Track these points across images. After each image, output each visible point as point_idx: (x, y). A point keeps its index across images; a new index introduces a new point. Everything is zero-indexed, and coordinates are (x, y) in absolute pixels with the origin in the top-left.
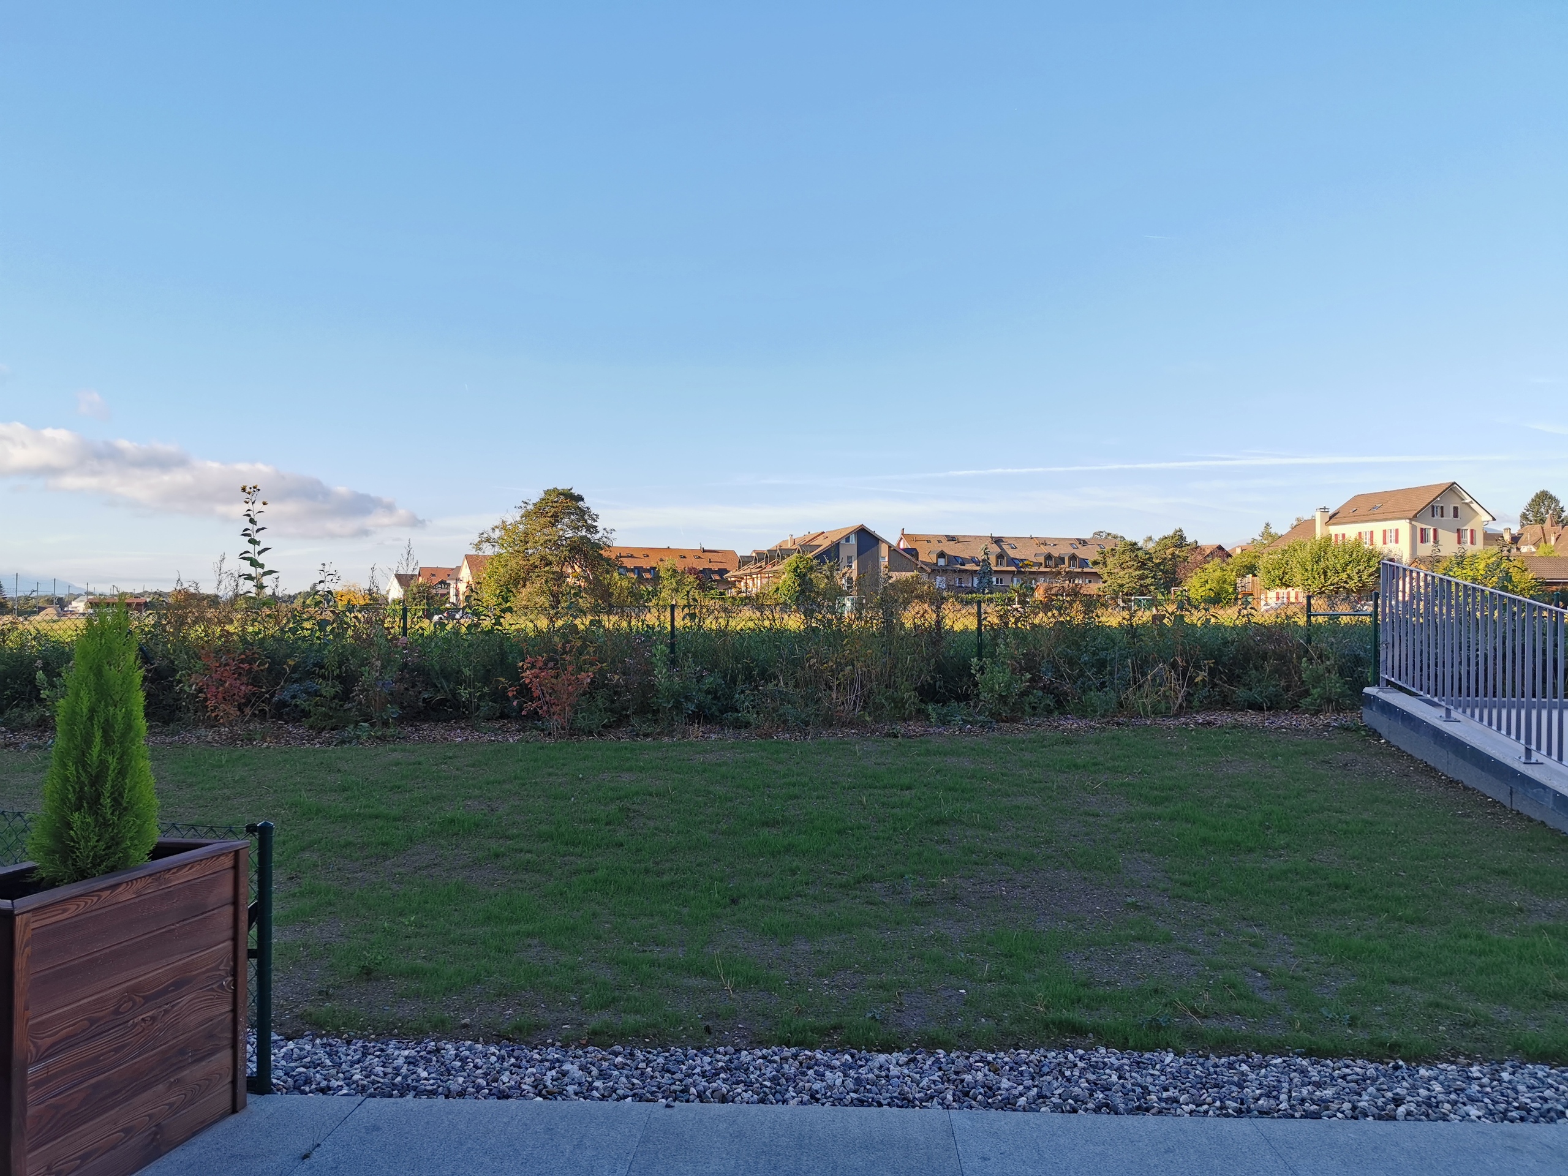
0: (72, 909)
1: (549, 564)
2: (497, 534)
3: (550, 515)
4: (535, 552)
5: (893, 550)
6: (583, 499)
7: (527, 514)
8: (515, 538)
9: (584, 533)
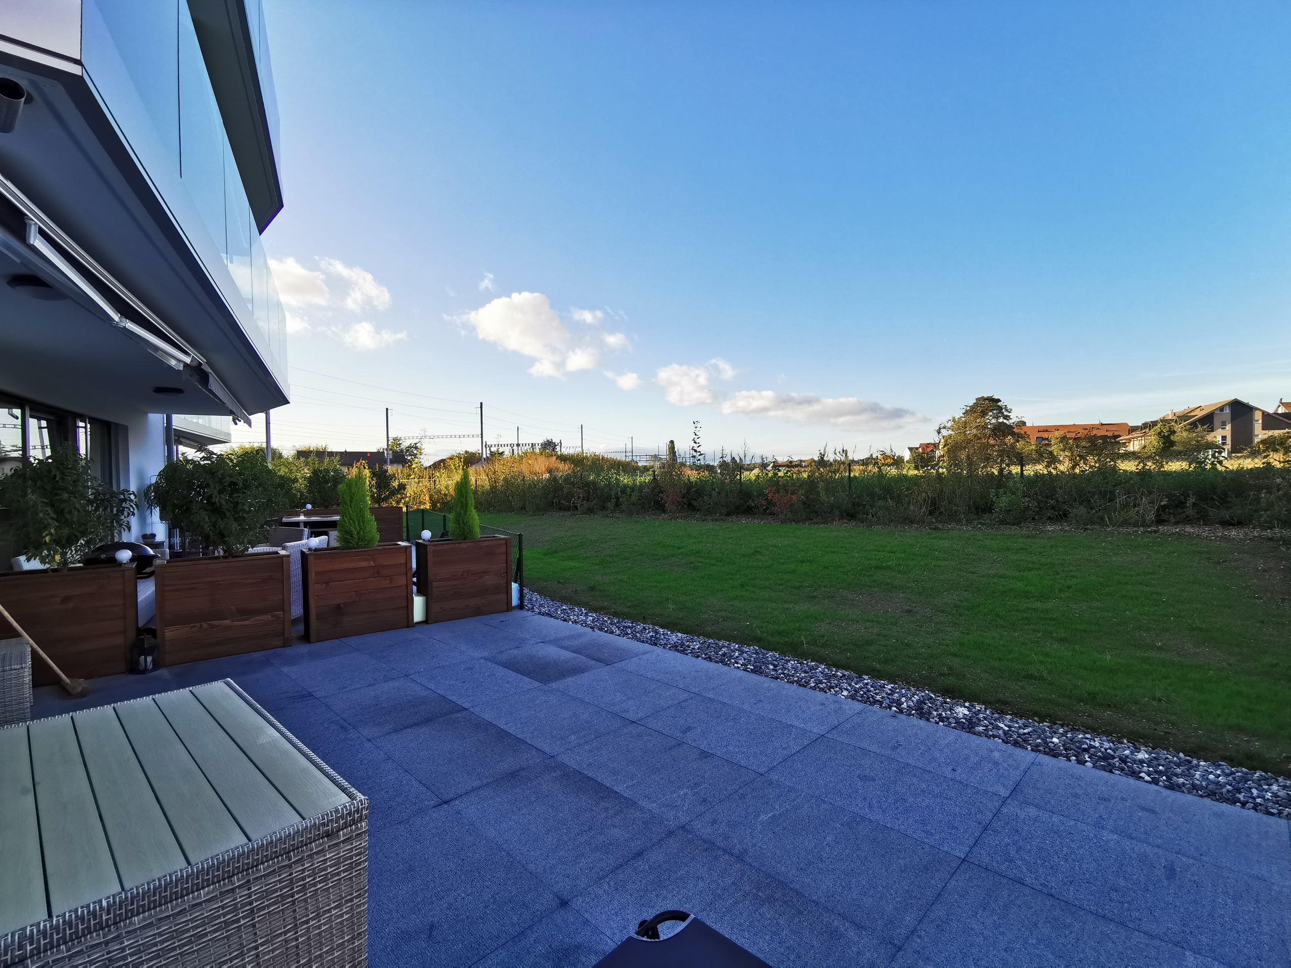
1: (980, 438)
2: (949, 425)
3: (979, 411)
4: (972, 432)
5: (1265, 415)
6: (1000, 401)
7: (966, 412)
8: (960, 426)
9: (1001, 420)
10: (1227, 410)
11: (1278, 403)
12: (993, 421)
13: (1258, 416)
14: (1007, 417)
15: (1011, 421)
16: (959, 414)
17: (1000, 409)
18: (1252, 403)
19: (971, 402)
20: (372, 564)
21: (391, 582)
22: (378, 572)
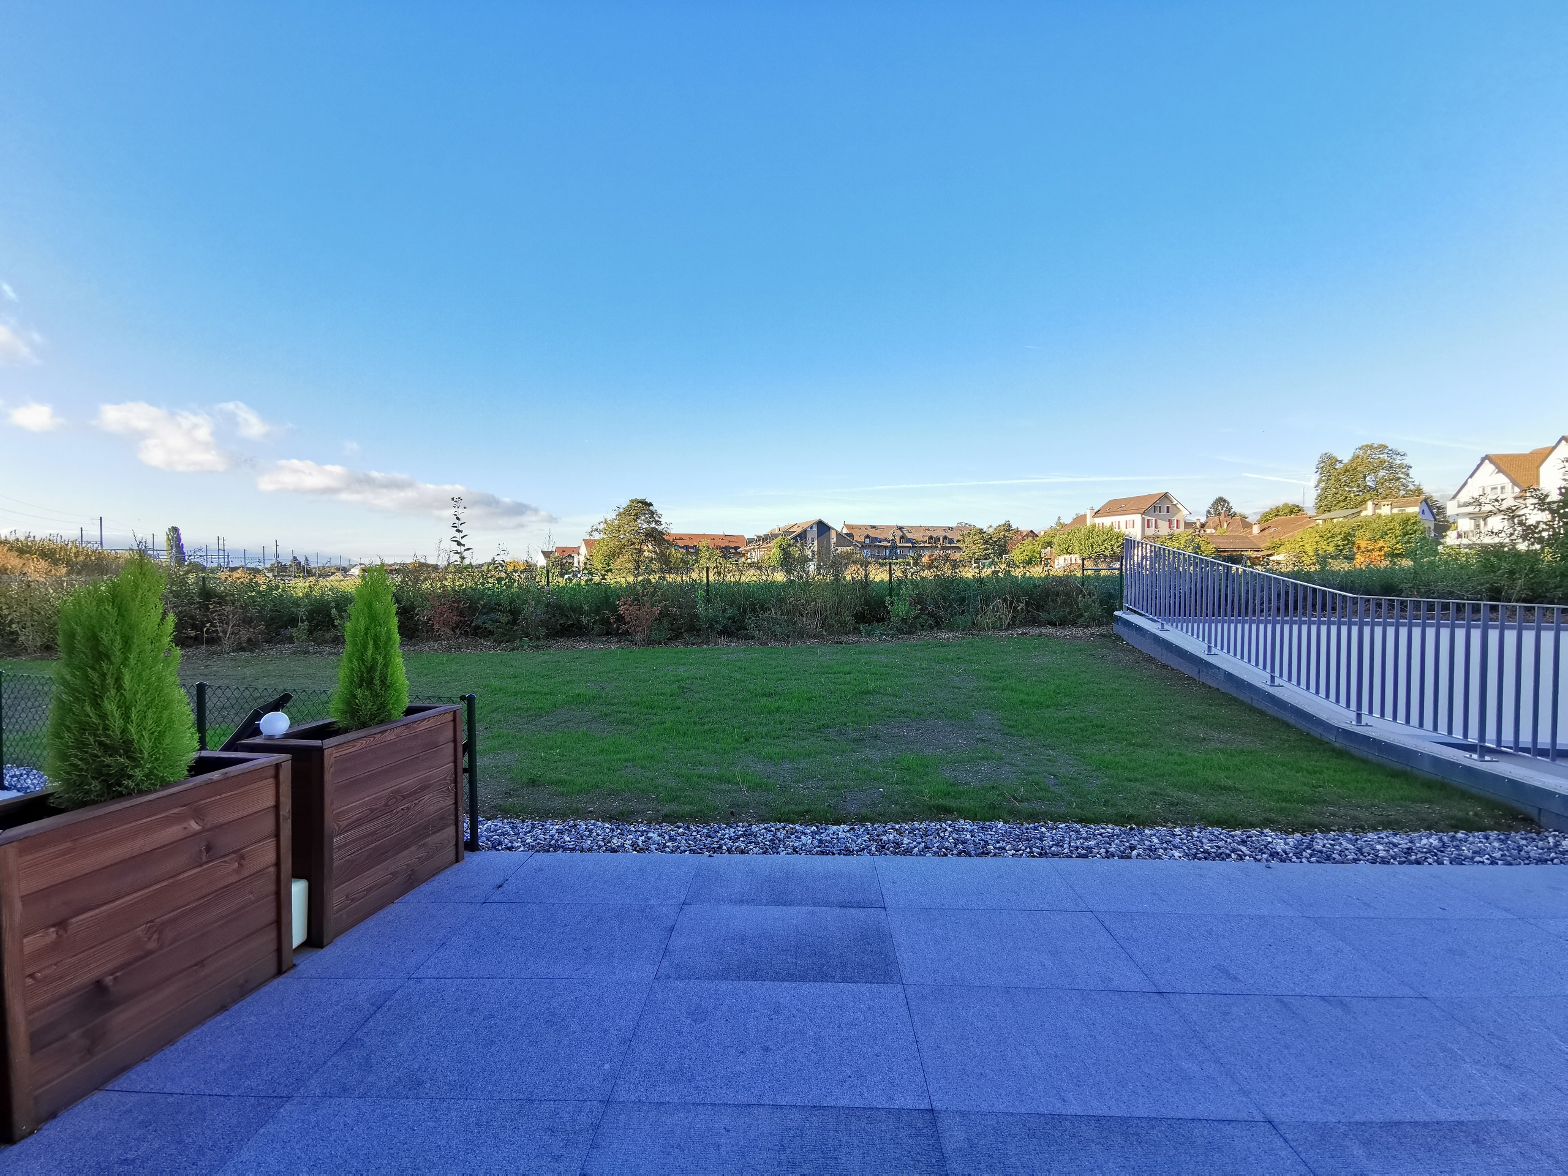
0: (358, 745)
1: (633, 544)
2: (602, 526)
3: (633, 514)
4: (625, 537)
5: (839, 535)
6: (652, 505)
7: (620, 514)
8: (612, 529)
9: (653, 525)
10: (815, 528)
11: (842, 525)
12: (645, 526)
13: (833, 535)
14: (658, 522)
15: (662, 527)
16: (611, 516)
17: (652, 513)
18: (830, 524)
19: (624, 503)
20: (194, 826)
21: (241, 865)
22: (209, 849)
